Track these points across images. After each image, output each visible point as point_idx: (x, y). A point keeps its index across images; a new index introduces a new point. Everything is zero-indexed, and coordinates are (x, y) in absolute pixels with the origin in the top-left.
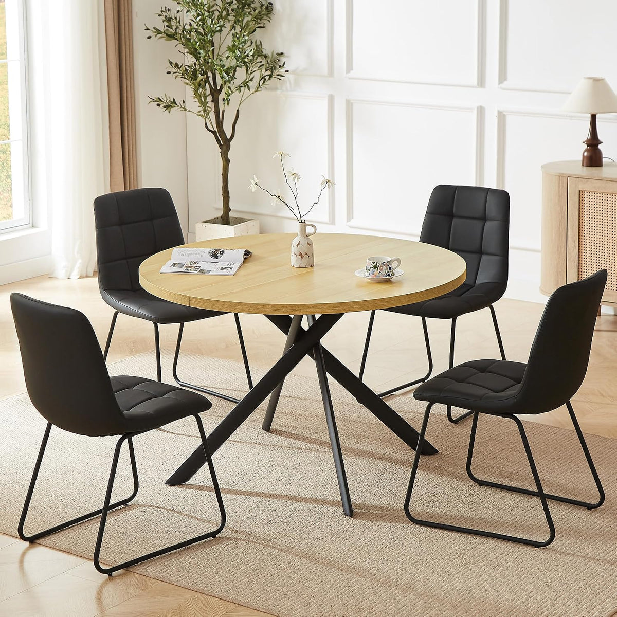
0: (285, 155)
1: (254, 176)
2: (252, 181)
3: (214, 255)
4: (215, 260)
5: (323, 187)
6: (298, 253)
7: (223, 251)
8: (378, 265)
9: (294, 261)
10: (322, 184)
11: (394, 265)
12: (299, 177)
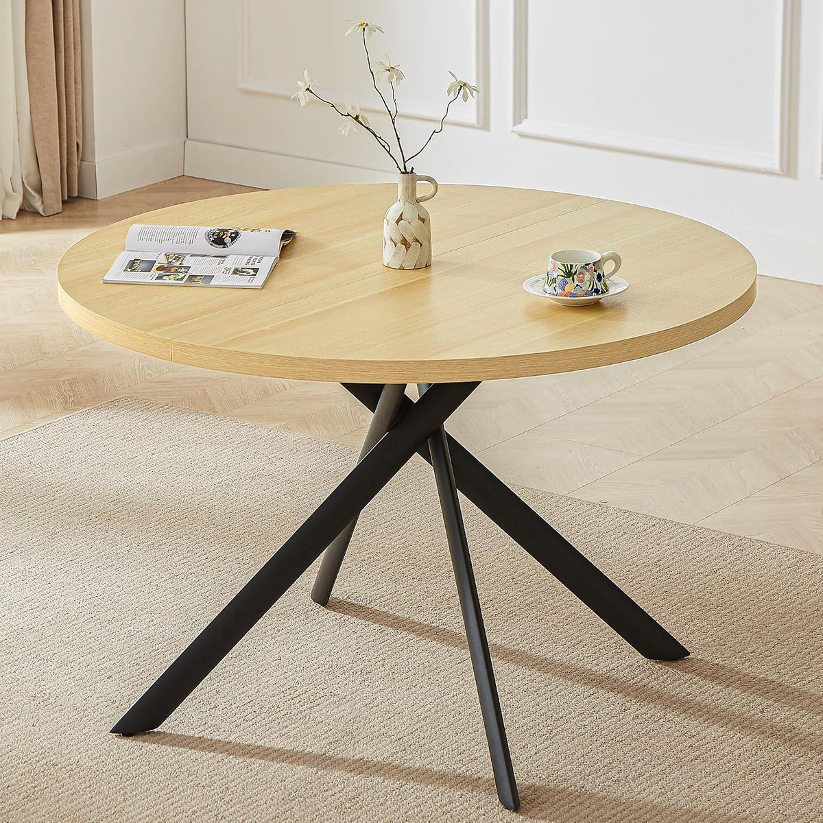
0: (373, 30)
1: (306, 71)
2: (300, 83)
3: (219, 239)
4: (219, 250)
5: (452, 97)
6: (398, 239)
7: (237, 233)
8: (573, 271)
9: (389, 254)
10: (449, 92)
11: (607, 268)
12: (400, 76)
